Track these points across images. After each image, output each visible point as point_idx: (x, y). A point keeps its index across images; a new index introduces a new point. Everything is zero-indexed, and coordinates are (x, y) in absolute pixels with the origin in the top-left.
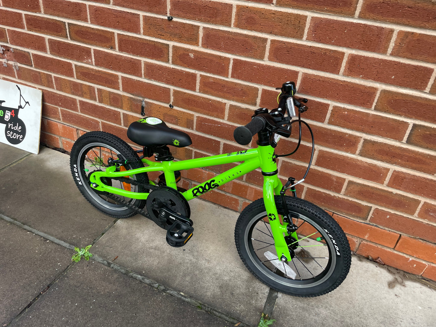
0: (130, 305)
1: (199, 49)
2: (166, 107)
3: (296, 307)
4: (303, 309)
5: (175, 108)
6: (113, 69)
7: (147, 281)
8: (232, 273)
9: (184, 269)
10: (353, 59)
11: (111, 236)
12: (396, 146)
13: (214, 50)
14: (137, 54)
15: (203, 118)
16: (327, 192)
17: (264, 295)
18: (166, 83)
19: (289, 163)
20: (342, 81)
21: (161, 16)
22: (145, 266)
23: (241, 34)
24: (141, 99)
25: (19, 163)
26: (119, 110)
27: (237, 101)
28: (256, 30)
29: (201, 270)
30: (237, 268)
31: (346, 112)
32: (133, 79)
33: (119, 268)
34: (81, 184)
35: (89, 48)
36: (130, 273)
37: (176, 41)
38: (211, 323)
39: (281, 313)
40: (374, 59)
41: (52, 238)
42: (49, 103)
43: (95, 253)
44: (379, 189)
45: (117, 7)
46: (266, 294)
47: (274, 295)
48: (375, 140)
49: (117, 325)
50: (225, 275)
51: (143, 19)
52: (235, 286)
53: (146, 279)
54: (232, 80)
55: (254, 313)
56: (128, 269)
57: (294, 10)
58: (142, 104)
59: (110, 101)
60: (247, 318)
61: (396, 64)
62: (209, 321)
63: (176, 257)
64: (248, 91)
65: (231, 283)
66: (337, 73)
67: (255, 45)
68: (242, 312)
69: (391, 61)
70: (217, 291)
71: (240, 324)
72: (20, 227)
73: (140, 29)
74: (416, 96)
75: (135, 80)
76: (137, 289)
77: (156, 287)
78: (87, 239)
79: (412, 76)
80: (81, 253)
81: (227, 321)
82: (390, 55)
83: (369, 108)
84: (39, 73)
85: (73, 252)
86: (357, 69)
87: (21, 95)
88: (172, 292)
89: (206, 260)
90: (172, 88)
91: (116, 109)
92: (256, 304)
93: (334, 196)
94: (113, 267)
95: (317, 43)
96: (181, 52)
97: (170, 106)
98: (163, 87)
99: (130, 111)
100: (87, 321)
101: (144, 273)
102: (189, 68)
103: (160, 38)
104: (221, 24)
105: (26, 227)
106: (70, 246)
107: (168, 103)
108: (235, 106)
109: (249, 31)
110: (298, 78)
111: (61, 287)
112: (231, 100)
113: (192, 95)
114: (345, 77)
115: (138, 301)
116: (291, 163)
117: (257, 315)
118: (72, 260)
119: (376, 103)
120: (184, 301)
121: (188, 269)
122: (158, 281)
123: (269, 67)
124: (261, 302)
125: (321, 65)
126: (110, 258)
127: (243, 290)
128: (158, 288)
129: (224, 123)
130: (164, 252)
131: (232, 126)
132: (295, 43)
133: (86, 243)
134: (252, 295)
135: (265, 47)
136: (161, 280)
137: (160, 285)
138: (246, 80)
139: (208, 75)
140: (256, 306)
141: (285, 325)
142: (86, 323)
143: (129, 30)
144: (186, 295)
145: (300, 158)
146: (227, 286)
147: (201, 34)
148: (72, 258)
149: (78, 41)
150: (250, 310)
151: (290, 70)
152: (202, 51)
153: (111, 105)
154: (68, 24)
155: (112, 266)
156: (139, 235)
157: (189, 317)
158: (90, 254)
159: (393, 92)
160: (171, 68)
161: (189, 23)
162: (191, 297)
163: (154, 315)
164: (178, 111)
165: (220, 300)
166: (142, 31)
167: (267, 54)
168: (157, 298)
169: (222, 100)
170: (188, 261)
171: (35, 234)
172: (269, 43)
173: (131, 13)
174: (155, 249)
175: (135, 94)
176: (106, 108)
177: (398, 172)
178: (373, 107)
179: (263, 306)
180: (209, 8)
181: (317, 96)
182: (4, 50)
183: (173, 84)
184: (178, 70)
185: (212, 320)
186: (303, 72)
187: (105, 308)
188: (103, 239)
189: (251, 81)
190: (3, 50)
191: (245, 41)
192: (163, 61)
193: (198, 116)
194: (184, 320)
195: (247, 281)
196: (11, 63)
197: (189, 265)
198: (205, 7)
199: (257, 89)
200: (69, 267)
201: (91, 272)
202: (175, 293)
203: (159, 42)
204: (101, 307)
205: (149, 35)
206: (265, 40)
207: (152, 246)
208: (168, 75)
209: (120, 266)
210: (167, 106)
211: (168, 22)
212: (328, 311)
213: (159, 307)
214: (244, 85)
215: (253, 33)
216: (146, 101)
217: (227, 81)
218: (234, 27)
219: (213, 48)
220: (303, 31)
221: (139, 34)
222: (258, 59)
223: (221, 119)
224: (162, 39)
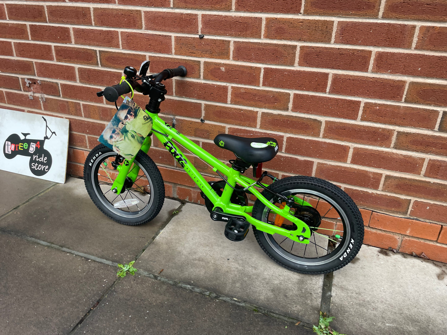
0: (185, 313)
1: (231, 62)
2: (197, 122)
3: (352, 304)
4: (360, 305)
5: (206, 122)
7: (197, 290)
8: (281, 277)
9: (233, 277)
10: (380, 56)
11: (152, 252)
12: (429, 135)
13: (245, 61)
15: (234, 128)
16: (365, 190)
17: (318, 295)
18: (197, 98)
19: (324, 164)
20: (371, 78)
21: (193, 35)
22: (193, 277)
23: (271, 44)
24: (172, 117)
25: (46, 193)
27: (269, 108)
28: (286, 39)
29: (250, 277)
30: (285, 272)
31: (378, 107)
33: (166, 280)
35: (120, 73)
36: (178, 284)
37: (207, 57)
38: (270, 324)
39: (338, 310)
40: (400, 54)
41: (93, 257)
42: (76, 132)
43: (140, 268)
44: (416, 180)
45: (149, 31)
46: (319, 294)
47: (327, 295)
48: (408, 131)
49: (176, 332)
50: (275, 280)
51: (175, 40)
52: (286, 289)
53: (196, 289)
54: (264, 88)
55: (312, 312)
56: (176, 280)
57: (321, 17)
58: (173, 122)
60: (306, 317)
61: (421, 56)
62: (269, 323)
63: (221, 266)
64: (279, 97)
65: (282, 286)
66: (366, 70)
67: (285, 52)
68: (299, 312)
69: (416, 54)
70: (270, 294)
71: (300, 323)
72: (58, 250)
73: (172, 49)
74: (443, 85)
76: (189, 298)
77: (208, 295)
78: (129, 256)
79: (437, 66)
80: (125, 269)
81: (286, 321)
82: (415, 49)
83: (400, 101)
84: (67, 102)
85: (116, 269)
86: (384, 65)
87: (47, 126)
88: (224, 299)
89: (252, 267)
90: (203, 102)
92: (312, 303)
93: (373, 193)
94: (160, 280)
95: (345, 45)
96: (213, 67)
97: (202, 120)
98: (194, 103)
100: (145, 331)
101: (192, 283)
102: (220, 82)
103: (192, 56)
104: (251, 37)
105: (64, 249)
106: (113, 263)
107: (199, 118)
108: (267, 113)
109: (279, 40)
110: (329, 80)
111: (111, 301)
112: (262, 108)
113: (224, 107)
114: (373, 74)
115: (193, 309)
116: (326, 164)
117: (315, 313)
118: (117, 276)
119: (406, 95)
120: (239, 306)
121: (236, 276)
122: (208, 289)
123: (299, 72)
124: (316, 302)
125: (350, 65)
126: (156, 271)
127: (295, 292)
129: (257, 132)
130: (208, 263)
131: (265, 133)
132: (324, 46)
133: (128, 259)
134: (306, 295)
135: (295, 54)
136: (211, 288)
137: (211, 293)
138: (277, 87)
139: (240, 86)
140: (313, 305)
141: (346, 321)
142: (143, 333)
143: (160, 52)
144: (240, 300)
145: (335, 158)
146: (279, 289)
147: (232, 48)
148: (118, 274)
149: (108, 67)
150: (307, 309)
151: (321, 73)
152: (233, 63)
154: (100, 51)
155: (159, 278)
156: (180, 249)
157: (247, 320)
158: (135, 269)
159: (421, 83)
160: (203, 83)
161: (220, 39)
162: (245, 302)
163: (211, 321)
164: (210, 124)
165: (275, 302)
166: (173, 51)
167: (297, 60)
168: (211, 305)
169: (254, 109)
170: (234, 269)
171: (76, 255)
172: (298, 49)
173: (163, 36)
174: (199, 260)
175: (165, 113)
177: (434, 160)
178: (403, 100)
179: (319, 305)
180: (239, 23)
181: (348, 95)
182: (31, 83)
183: (204, 99)
184: (209, 85)
185: (271, 321)
186: (333, 73)
187: (160, 317)
188: (145, 255)
189: (282, 87)
190: (29, 83)
191: (275, 50)
192: (194, 77)
193: (230, 127)
194: (242, 323)
195: (297, 284)
196: (37, 95)
197: (236, 273)
198: (235, 23)
199: (289, 94)
200: (116, 282)
201: (139, 285)
202: (228, 299)
203: (191, 60)
204: (156, 316)
205: (180, 54)
206: (295, 47)
207: (195, 258)
208: (200, 90)
209: (167, 278)
210: (199, 121)
211: (199, 40)
212: (385, 305)
213: (215, 313)
214: (275, 92)
215: (282, 41)
216: (176, 119)
217: (258, 90)
218: (264, 38)
219: (244, 60)
220: (331, 35)
221: (170, 54)
222: (289, 66)
223: (253, 127)
224: (193, 57)
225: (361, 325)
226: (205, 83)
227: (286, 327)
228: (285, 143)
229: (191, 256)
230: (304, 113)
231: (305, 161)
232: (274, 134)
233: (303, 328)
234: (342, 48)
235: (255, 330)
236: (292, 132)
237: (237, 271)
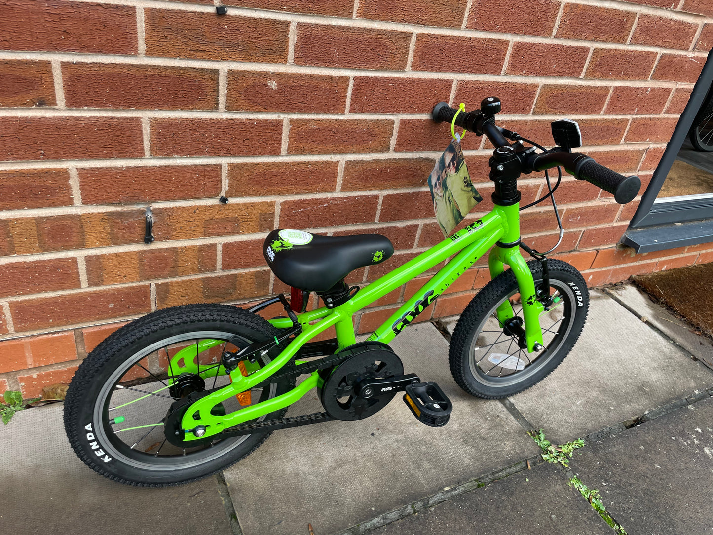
1: (289, 68)
2: (210, 206)
4: (542, 396)
5: (232, 201)
6: (46, 157)
7: (393, 515)
9: (407, 458)
10: (519, 48)
11: (253, 507)
13: (319, 66)
14: (128, 106)
15: (293, 202)
17: (505, 412)
18: (210, 155)
20: (503, 84)
21: (197, 6)
22: (364, 500)
23: (370, 30)
24: (142, 207)
26: (71, 254)
27: (359, 152)
28: (394, 20)
29: (424, 442)
31: (504, 126)
32: (115, 168)
34: (110, 459)
36: (358, 528)
37: (235, 60)
39: (535, 417)
40: (539, 44)
46: (504, 410)
51: (147, 18)
52: (474, 428)
53: (388, 515)
54: (351, 115)
55: (523, 439)
56: (350, 526)
58: (146, 218)
59: (41, 241)
60: (525, 450)
61: (558, 48)
62: (509, 489)
63: (377, 452)
64: (377, 129)
65: (466, 428)
66: (499, 74)
67: (392, 46)
68: (515, 449)
69: (554, 45)
70: (468, 448)
71: (530, 464)
73: (137, 43)
74: (571, 86)
75: (123, 167)
77: (413, 511)
79: (571, 61)
81: (518, 472)
82: (554, 37)
83: (528, 113)
86: (520, 62)
88: (435, 499)
90: (225, 162)
91: (62, 255)
92: (512, 428)
95: (479, 32)
96: (249, 81)
97: (224, 200)
98: (204, 165)
99: (109, 246)
101: (375, 511)
102: (265, 112)
103: (195, 58)
104: (332, 15)
107: (215, 197)
108: (356, 162)
109: (382, 23)
110: (452, 91)
112: (348, 154)
113: (273, 164)
114: (506, 77)
117: (526, 439)
119: (535, 105)
120: (460, 495)
121: (409, 453)
122: (404, 502)
123: (412, 81)
124: (512, 422)
125: (481, 64)
127: (485, 426)
128: (415, 511)
129: (335, 198)
130: (355, 460)
131: (349, 198)
132: (451, 34)
134: (496, 423)
135: (407, 48)
136: (405, 497)
137: (412, 506)
138: (374, 112)
139: (306, 117)
140: (514, 430)
141: (553, 426)
143: (101, 50)
144: (453, 486)
146: (467, 434)
147: (293, 37)
150: (516, 439)
151: (442, 80)
152: (294, 72)
153: (45, 249)
156: (289, 468)
157: (489, 506)
159: (552, 85)
160: (224, 119)
161: (266, 18)
162: (459, 483)
164: (240, 204)
165: (484, 457)
166: (142, 46)
167: (410, 59)
168: (433, 522)
169: (331, 158)
170: (395, 444)
172: (414, 39)
173: (107, 6)
174: (340, 466)
175: (122, 201)
176: (25, 262)
178: (532, 111)
179: (518, 424)
183: (229, 153)
184: (240, 122)
185: (508, 486)
186: (459, 79)
188: (247, 522)
189: (383, 111)
191: (376, 41)
192: (202, 109)
193: (284, 201)
194: (490, 515)
195: (475, 412)
197: (404, 448)
199: (392, 123)
202: (438, 497)
203: (193, 68)
205: (164, 55)
206: (408, 35)
207: (331, 466)
208: (217, 136)
211: (216, 20)
213: (451, 530)
214: (372, 121)
215: (388, 24)
216: (155, 209)
217: (341, 121)
218: (357, 17)
219: (317, 63)
220: (463, 14)
221: (132, 56)
222: (396, 71)
223: (328, 192)
224: (200, 60)
225: (565, 420)
226: (229, 118)
227: (527, 480)
228: (379, 207)
229: (320, 466)
230: (412, 151)
231: (407, 226)
232: (364, 196)
233: (539, 466)
234: (475, 36)
235: (509, 512)
236: (392, 187)
237: (403, 444)
